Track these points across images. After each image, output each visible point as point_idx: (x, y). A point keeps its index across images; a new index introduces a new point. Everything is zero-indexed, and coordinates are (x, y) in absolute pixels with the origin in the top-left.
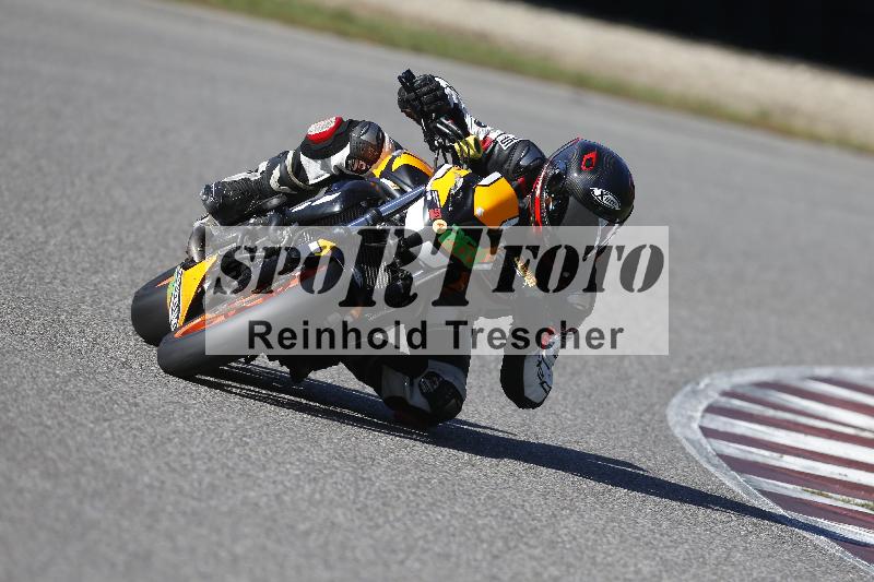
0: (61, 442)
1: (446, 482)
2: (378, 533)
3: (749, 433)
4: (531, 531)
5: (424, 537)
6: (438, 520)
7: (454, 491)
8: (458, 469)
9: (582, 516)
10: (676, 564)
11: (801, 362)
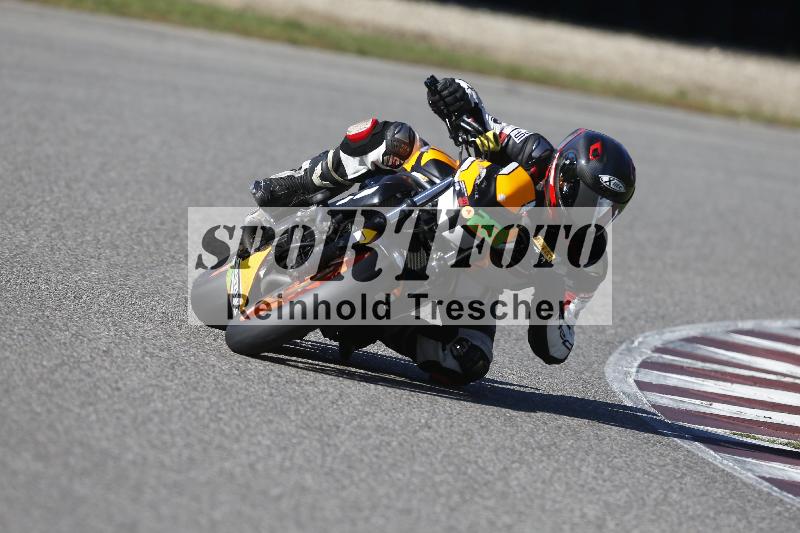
0: (51, 427)
1: (405, 444)
2: (344, 494)
3: (681, 384)
4: (485, 484)
5: (388, 496)
6: (399, 479)
7: (413, 453)
8: (416, 432)
9: (531, 468)
10: (619, 506)
11: (725, 318)
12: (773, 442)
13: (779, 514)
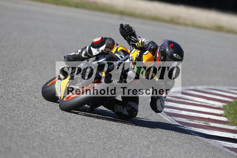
2: (72, 138)
3: (172, 106)
4: (114, 135)
5: (85, 139)
6: (89, 134)
7: (93, 126)
9: (128, 131)
10: (154, 142)
12: (200, 122)
13: (202, 144)
